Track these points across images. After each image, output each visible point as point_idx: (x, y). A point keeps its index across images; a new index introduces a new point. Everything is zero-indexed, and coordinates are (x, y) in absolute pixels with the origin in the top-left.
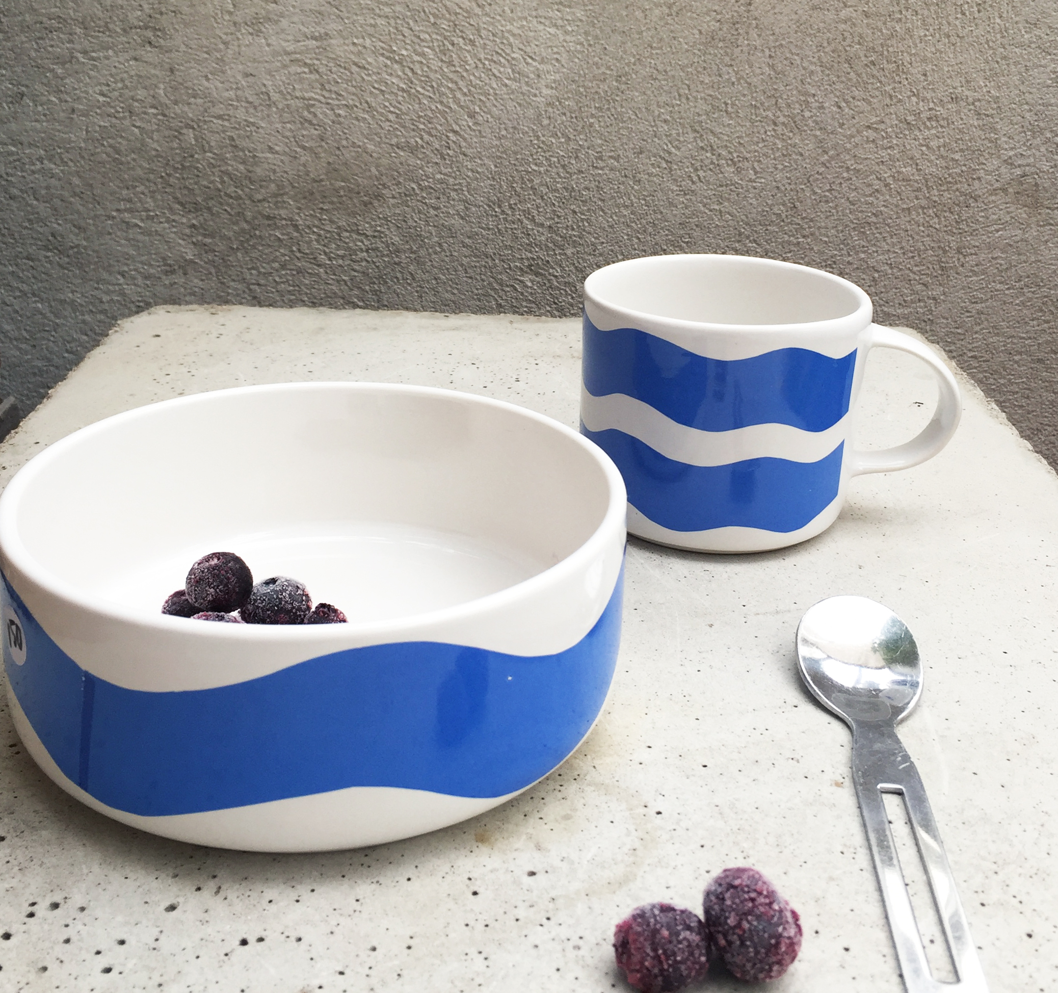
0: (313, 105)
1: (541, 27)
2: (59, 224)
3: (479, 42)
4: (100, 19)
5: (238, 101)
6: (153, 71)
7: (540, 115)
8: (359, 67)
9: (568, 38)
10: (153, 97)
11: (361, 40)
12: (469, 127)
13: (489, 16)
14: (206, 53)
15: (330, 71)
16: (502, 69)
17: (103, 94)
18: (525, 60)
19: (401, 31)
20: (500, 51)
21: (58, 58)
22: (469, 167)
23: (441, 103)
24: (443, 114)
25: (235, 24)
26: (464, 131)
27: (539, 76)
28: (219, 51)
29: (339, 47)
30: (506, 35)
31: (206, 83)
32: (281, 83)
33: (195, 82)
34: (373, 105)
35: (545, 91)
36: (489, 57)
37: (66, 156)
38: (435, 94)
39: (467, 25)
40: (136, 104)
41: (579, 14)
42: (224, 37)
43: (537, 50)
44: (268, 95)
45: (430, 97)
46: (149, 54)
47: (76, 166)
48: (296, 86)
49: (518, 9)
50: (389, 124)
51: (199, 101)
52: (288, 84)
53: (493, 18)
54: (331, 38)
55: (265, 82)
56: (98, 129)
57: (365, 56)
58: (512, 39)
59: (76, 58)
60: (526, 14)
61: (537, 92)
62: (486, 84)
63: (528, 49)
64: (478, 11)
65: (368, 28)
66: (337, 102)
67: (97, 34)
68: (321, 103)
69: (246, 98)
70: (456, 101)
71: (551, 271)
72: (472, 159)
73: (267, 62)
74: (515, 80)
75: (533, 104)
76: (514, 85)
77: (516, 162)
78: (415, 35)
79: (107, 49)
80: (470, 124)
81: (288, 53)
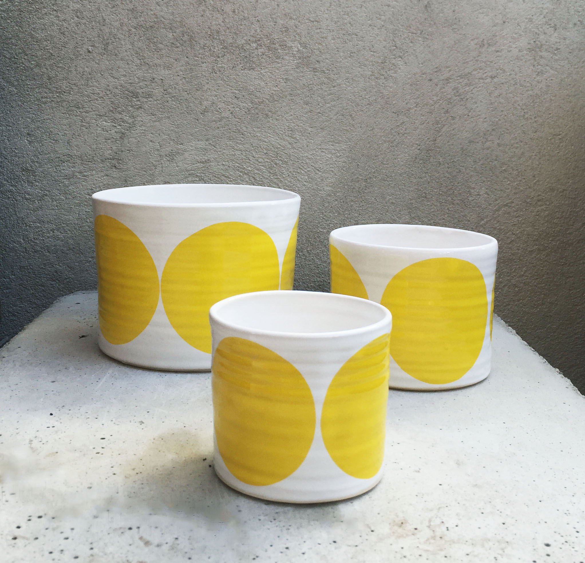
1: (324, 154)
3: (290, 162)
4: (90, 155)
7: (324, 201)
9: (338, 159)
11: (227, 163)
14: (145, 171)
16: (303, 177)
18: (315, 171)
19: (248, 158)
20: (301, 167)
21: (66, 176)
25: (160, 156)
28: (151, 170)
29: (215, 167)
30: (305, 158)
35: (326, 188)
36: (295, 170)
37: (66, 228)
39: (283, 154)
41: (344, 147)
42: (154, 163)
43: (321, 166)
46: (114, 173)
47: (72, 233)
49: (311, 144)
53: (297, 150)
54: (211, 162)
56: (85, 213)
57: (229, 171)
58: (307, 161)
59: (76, 176)
60: (315, 148)
61: (322, 189)
63: (317, 166)
65: (231, 156)
67: (88, 163)
74: (309, 182)
75: (319, 195)
78: (256, 160)
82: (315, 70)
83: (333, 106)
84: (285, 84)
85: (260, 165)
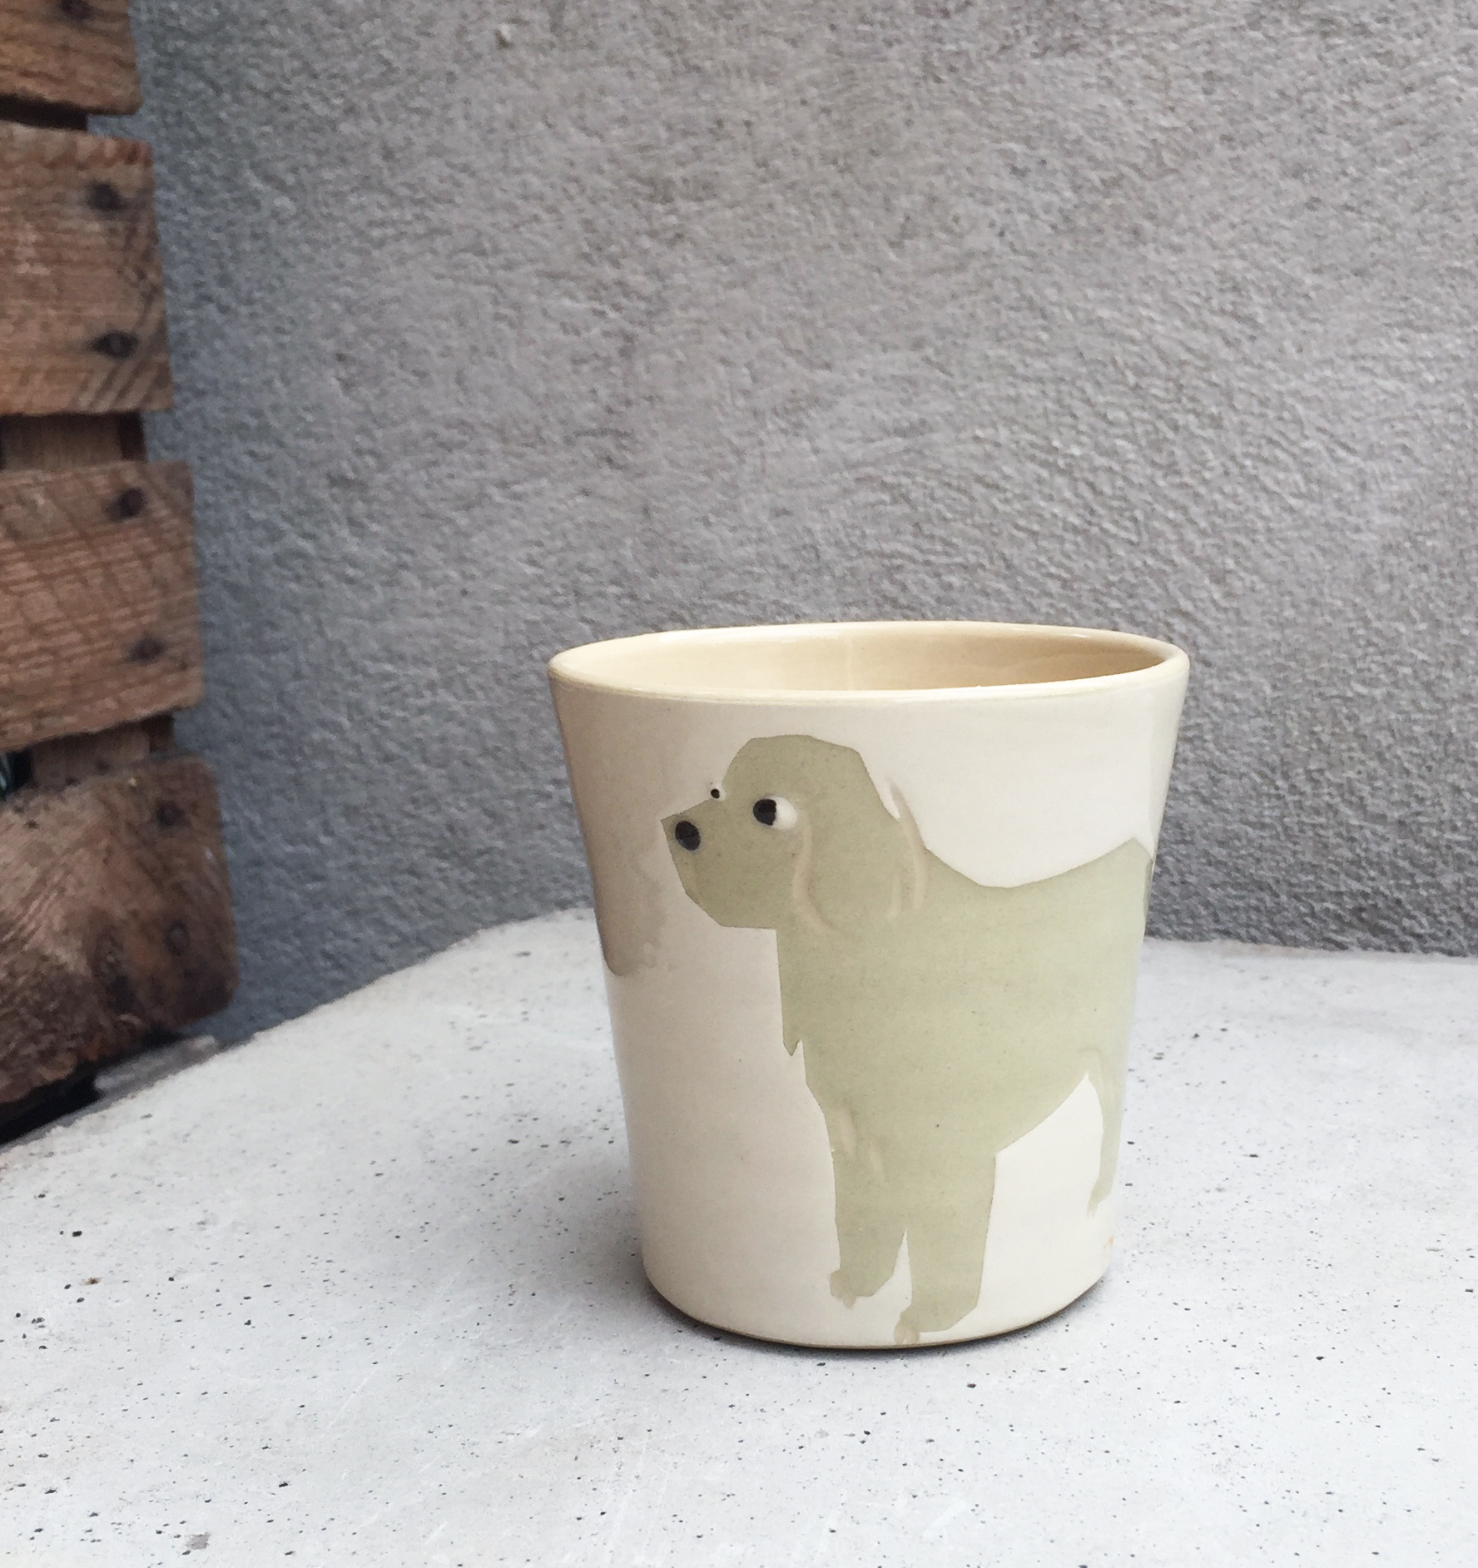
0: (899, 568)
1: (1365, 379)
2: (461, 809)
3: (1231, 419)
4: (527, 422)
5: (762, 565)
6: (615, 514)
7: (1370, 571)
8: (988, 486)
9: (1427, 399)
10: (615, 562)
11: (990, 431)
12: (1214, 602)
13: (1252, 364)
14: (708, 473)
15: (933, 499)
16: (1281, 476)
17: (532, 562)
18: (1331, 451)
19: (1069, 407)
20: (1276, 437)
21: (460, 498)
22: (1216, 689)
23: (1154, 553)
24: (1158, 575)
25: (756, 413)
26: (1204, 611)
27: (1363, 486)
28: (726, 467)
29: (946, 448)
30: (1289, 400)
31: (705, 533)
32: (839, 526)
33: (687, 530)
34: (1016, 562)
35: (1379, 519)
36: (1252, 450)
37: (472, 680)
38: (1139, 534)
39: (1203, 385)
40: (586, 578)
41: (1453, 344)
42: (735, 440)
43: (1356, 428)
44: (817, 550)
45: (1131, 543)
46: (611, 483)
47: (488, 698)
48: (868, 532)
49: (1313, 342)
50: (1046, 600)
51: (693, 567)
52: (853, 527)
53: (1260, 367)
54: (931, 430)
55: (810, 524)
56: (523, 627)
57: (998, 463)
58: (1300, 409)
59: (488, 496)
60: (1330, 354)
61: (1361, 522)
62: (1247, 510)
63: (1339, 430)
64: (1225, 353)
65: (1003, 405)
66: (944, 560)
67: (525, 449)
68: (915, 562)
69: (775, 558)
70: (1186, 548)
71: (1407, 923)
72: (1222, 674)
73: (812, 485)
74: (1308, 497)
75: (1352, 547)
76: (1311, 510)
78: (1097, 414)
79: (538, 475)
80: (1217, 596)
81: (852, 466)
82: (1326, 26)
83: (1403, 174)
84: (1202, 97)
85: (1118, 437)
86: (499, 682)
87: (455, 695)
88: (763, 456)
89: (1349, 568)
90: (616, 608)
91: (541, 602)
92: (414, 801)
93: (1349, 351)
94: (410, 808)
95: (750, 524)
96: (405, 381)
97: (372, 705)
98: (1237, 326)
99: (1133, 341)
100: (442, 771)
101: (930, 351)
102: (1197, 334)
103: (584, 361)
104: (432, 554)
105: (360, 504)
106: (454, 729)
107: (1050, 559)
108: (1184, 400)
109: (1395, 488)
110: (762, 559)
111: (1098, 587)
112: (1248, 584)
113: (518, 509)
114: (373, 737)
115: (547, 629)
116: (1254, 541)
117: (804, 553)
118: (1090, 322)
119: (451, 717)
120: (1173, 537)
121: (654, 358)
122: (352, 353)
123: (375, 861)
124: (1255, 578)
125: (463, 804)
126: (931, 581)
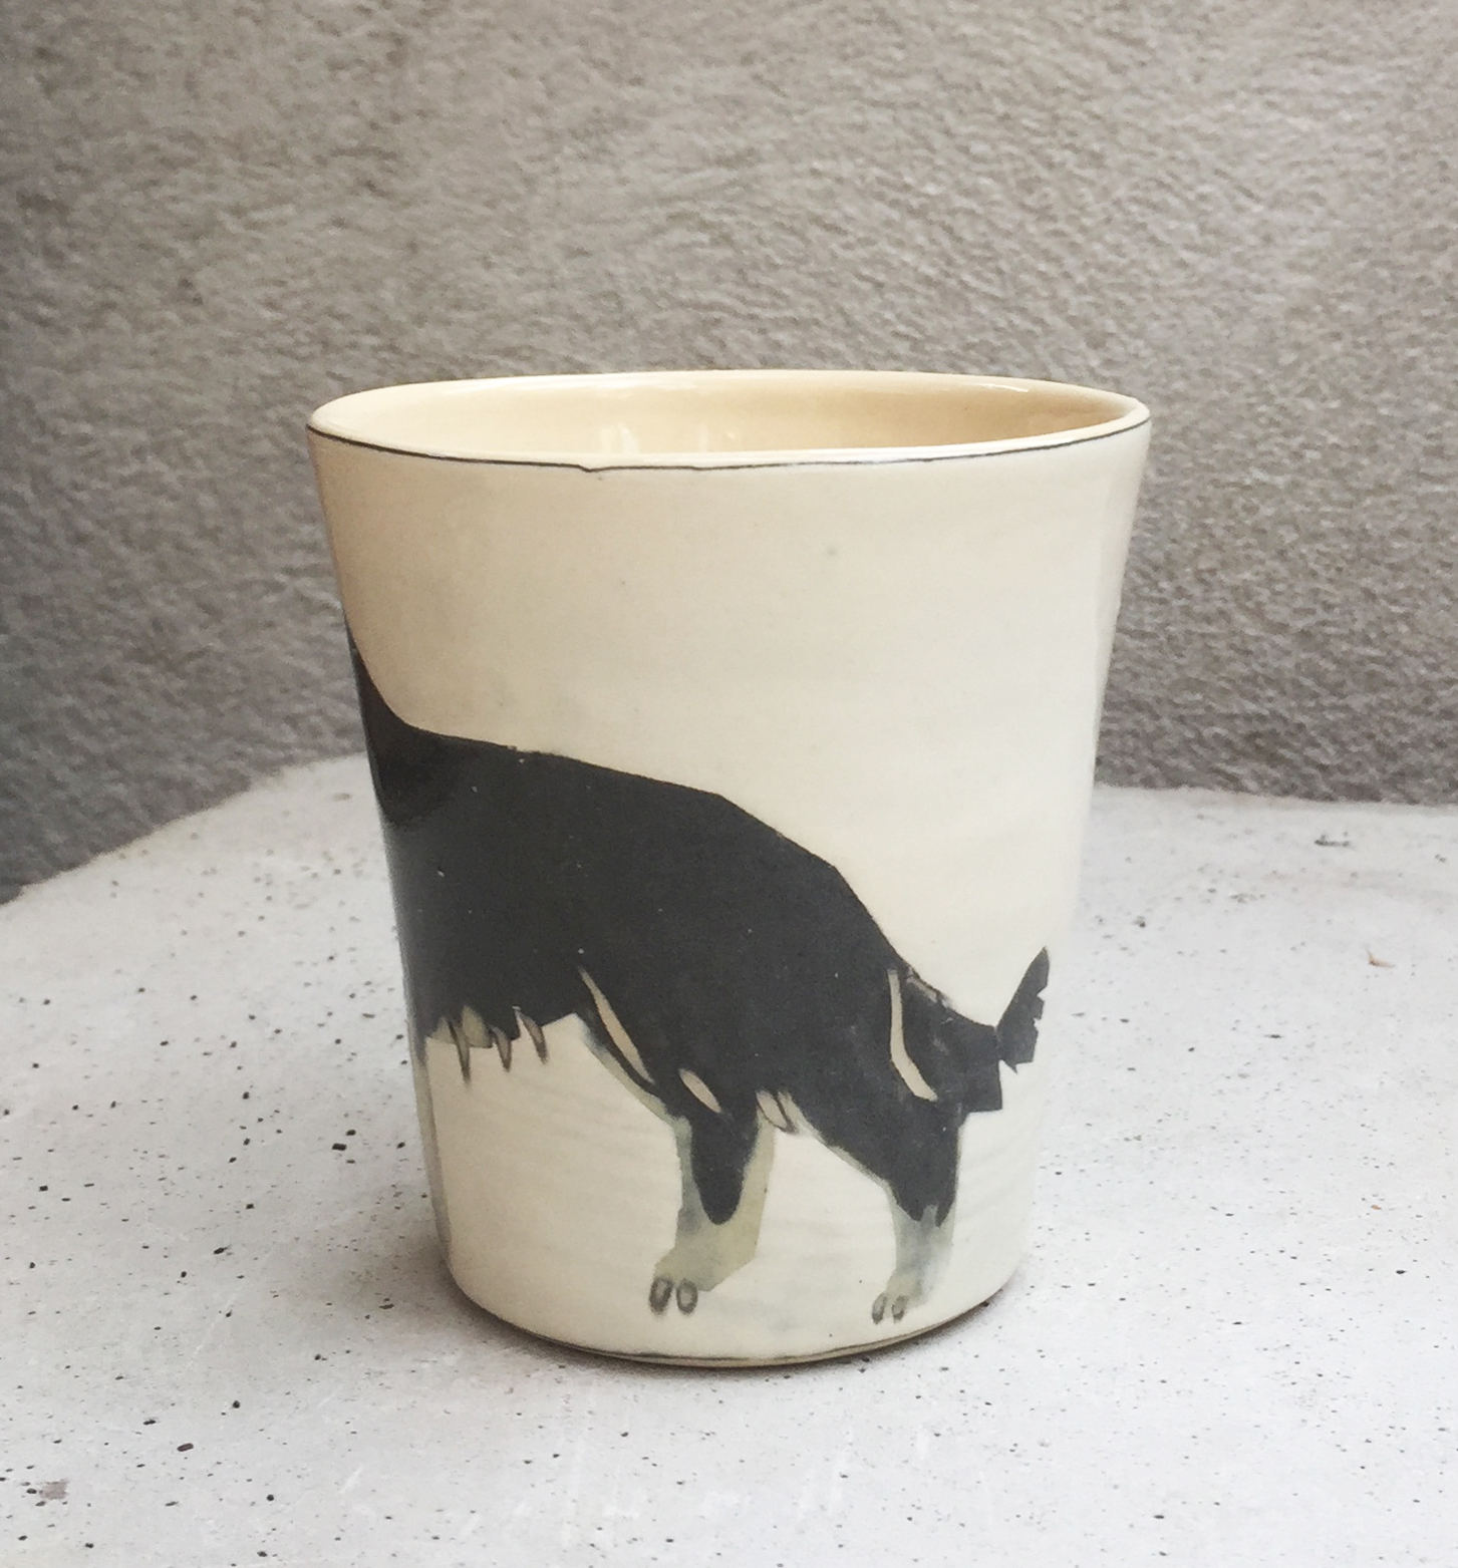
0: (717, 322)
5: (551, 314)
6: (375, 250)
8: (827, 228)
10: (373, 307)
12: (1092, 371)
14: (490, 204)
15: (761, 242)
16: (1173, 224)
17: (271, 305)
18: (1232, 198)
23: (1022, 311)
24: (1027, 338)
31: (487, 276)
32: (646, 270)
33: (463, 271)
34: (858, 318)
38: (1003, 287)
40: (337, 326)
44: (619, 299)
45: (994, 298)
46: (370, 212)
48: (685, 278)
51: (468, 316)
52: (664, 272)
53: (1151, 98)
55: (612, 269)
56: (256, 382)
59: (220, 224)
62: (1133, 263)
63: (1240, 172)
66: (769, 314)
68: (736, 314)
69: (569, 307)
70: (1059, 307)
73: (616, 221)
77: (1212, 462)
79: (282, 201)
80: (1094, 363)
81: (665, 201)
85: (979, 174)
86: (223, 448)
87: (169, 463)
88: (559, 185)
89: (1248, 332)
90: (373, 363)
91: (280, 351)
92: (112, 592)
93: (1255, 83)
94: (104, 599)
95: (539, 264)
96: (121, 83)
97: (62, 474)
98: (1126, 50)
99: (1001, 63)
100: (149, 556)
101: (760, 68)
102: (1078, 57)
103: (342, 68)
104: (146, 293)
105: (57, 230)
106: (165, 504)
107: (899, 316)
108: (1061, 133)
109: (1304, 242)
110: (552, 307)
111: (953, 347)
112: (1131, 350)
113: (257, 241)
114: (64, 513)
115: (287, 384)
116: (1140, 300)
117: (604, 303)
118: (953, 40)
119: (162, 490)
120: (1045, 294)
121: (430, 65)
122: (57, 48)
123: (60, 665)
124: (1140, 343)
125: (173, 596)
126: (755, 338)
